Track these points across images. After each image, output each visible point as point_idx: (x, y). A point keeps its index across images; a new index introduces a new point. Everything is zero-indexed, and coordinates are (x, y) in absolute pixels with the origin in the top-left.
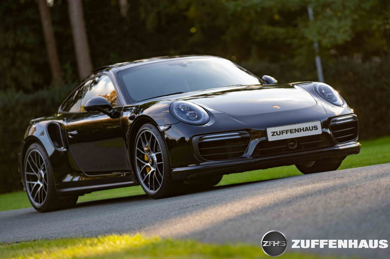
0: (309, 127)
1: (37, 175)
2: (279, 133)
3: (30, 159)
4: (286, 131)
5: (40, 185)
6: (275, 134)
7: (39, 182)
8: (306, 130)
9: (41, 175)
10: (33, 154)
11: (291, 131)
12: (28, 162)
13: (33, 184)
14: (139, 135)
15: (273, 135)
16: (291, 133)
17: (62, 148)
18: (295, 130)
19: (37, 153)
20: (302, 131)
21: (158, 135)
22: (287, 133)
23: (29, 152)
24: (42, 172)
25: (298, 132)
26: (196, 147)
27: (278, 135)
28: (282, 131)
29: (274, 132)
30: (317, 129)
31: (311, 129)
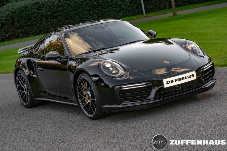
0: (189, 76)
1: (23, 87)
2: (170, 82)
3: (19, 78)
4: (175, 80)
5: (25, 93)
6: (169, 83)
7: (24, 91)
8: (187, 78)
9: (25, 88)
10: (20, 76)
11: (178, 80)
12: (18, 80)
13: (22, 92)
14: (79, 80)
15: (167, 84)
16: (178, 81)
17: (35, 75)
18: (181, 78)
19: (22, 76)
20: (185, 79)
21: (91, 82)
22: (175, 82)
23: (18, 75)
24: (25, 86)
25: (182, 80)
26: (117, 93)
27: (170, 83)
28: (173, 80)
29: (168, 82)
30: (194, 76)
31: (190, 77)
